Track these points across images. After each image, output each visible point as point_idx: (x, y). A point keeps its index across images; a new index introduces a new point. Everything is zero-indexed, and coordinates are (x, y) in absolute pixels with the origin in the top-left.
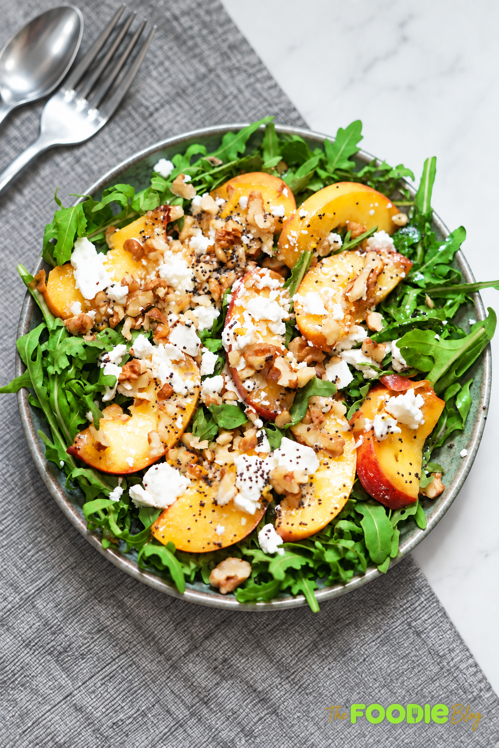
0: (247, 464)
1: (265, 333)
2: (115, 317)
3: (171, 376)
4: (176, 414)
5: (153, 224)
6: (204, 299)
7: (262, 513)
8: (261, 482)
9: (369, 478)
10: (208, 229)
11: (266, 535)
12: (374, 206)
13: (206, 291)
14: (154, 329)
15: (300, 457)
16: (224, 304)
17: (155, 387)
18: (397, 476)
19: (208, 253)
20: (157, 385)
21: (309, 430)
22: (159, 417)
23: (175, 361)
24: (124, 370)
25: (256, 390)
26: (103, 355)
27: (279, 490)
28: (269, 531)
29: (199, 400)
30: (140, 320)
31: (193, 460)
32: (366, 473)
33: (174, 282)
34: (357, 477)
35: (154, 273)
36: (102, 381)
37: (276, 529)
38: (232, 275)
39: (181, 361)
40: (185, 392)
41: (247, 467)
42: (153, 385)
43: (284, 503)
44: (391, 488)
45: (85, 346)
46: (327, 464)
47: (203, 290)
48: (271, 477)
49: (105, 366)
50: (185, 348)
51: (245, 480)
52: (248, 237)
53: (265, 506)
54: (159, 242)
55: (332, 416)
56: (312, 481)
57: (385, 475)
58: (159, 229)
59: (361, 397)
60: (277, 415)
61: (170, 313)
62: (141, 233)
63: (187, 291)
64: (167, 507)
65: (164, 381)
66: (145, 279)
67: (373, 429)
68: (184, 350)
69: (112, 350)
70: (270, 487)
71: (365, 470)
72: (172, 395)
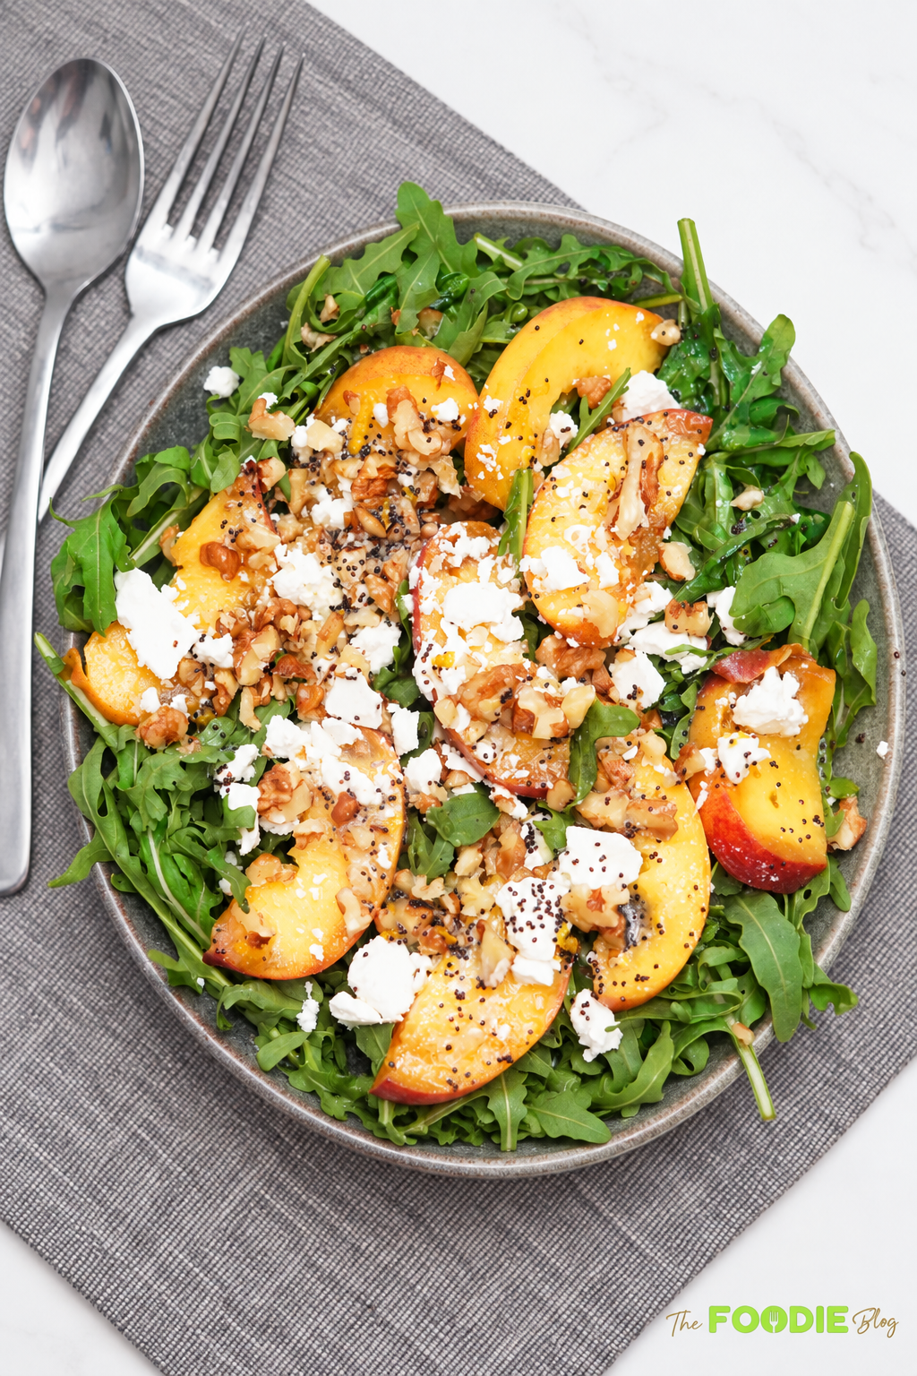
0: (518, 899)
1: (488, 647)
2: (222, 693)
3: (347, 776)
4: (373, 844)
5: (240, 505)
6: (364, 615)
7: (567, 976)
8: (550, 922)
9: (734, 856)
10: (336, 482)
11: (583, 1013)
12: (612, 330)
13: (365, 599)
14: (296, 696)
15: (604, 857)
16: (404, 617)
17: (324, 802)
18: (782, 837)
19: (349, 528)
20: (327, 799)
21: (607, 801)
22: (345, 856)
23: (347, 745)
24: (263, 791)
25: (500, 756)
26: (219, 771)
27: (585, 927)
28: (587, 1005)
29: (406, 804)
30: (267, 686)
31: (424, 921)
32: (728, 848)
33: (306, 598)
34: (713, 859)
35: (267, 590)
36: (231, 821)
37: (597, 998)
38: (400, 554)
39: (357, 743)
40: (377, 799)
41: (520, 904)
42: (320, 801)
43: (600, 947)
44: (777, 863)
45: (183, 765)
46: (656, 854)
47: (360, 601)
48: (565, 910)
49: (228, 791)
50: (357, 718)
51: (521, 930)
52: (409, 474)
53: (568, 961)
54: (260, 534)
55: (644, 763)
56: (639, 891)
57: (761, 843)
58: (252, 511)
59: (686, 710)
60: (548, 789)
61: (314, 655)
62: (223, 527)
63: (332, 608)
64: (401, 1019)
65: (337, 789)
66: (253, 607)
67: (719, 764)
68: (357, 723)
69: (231, 758)
70: (569, 926)
71: (725, 842)
72: (358, 811)
